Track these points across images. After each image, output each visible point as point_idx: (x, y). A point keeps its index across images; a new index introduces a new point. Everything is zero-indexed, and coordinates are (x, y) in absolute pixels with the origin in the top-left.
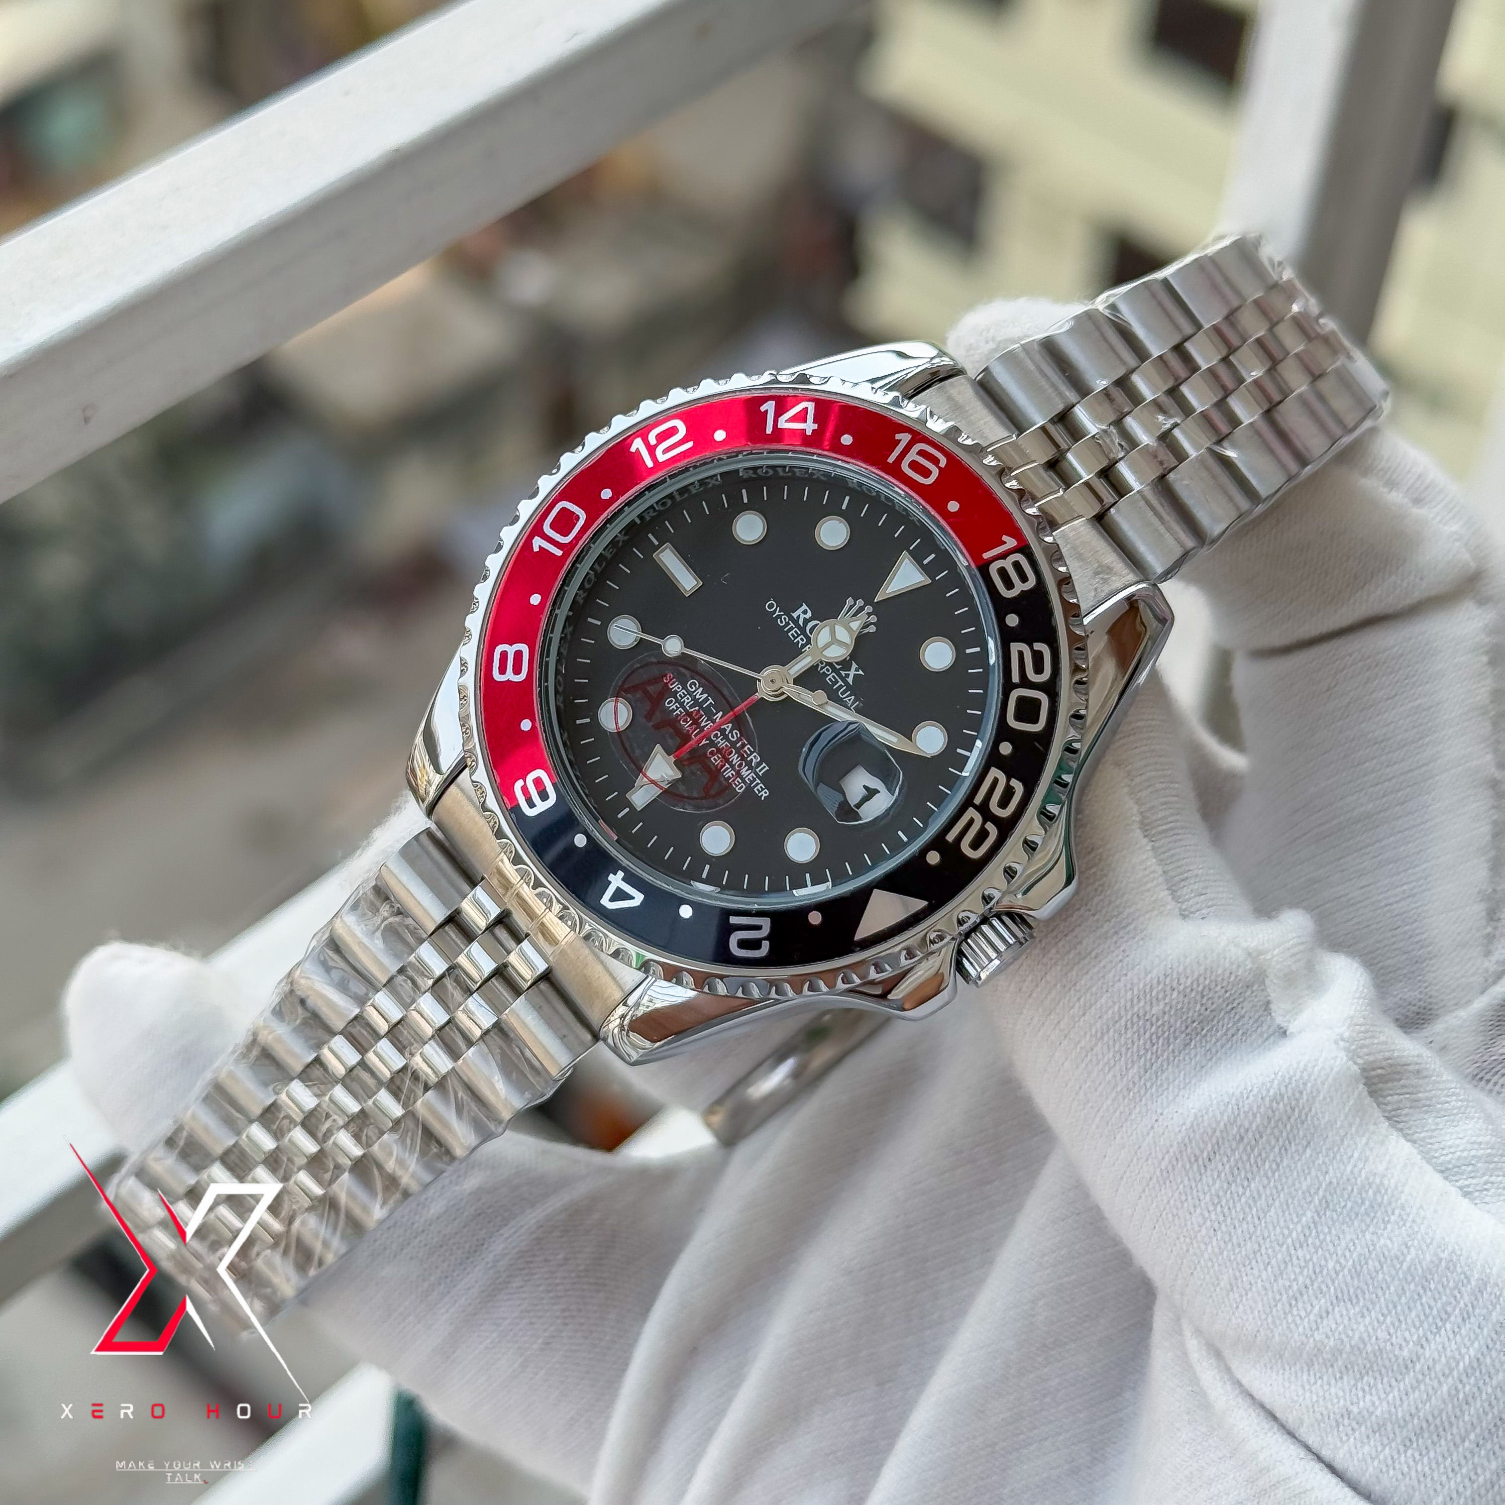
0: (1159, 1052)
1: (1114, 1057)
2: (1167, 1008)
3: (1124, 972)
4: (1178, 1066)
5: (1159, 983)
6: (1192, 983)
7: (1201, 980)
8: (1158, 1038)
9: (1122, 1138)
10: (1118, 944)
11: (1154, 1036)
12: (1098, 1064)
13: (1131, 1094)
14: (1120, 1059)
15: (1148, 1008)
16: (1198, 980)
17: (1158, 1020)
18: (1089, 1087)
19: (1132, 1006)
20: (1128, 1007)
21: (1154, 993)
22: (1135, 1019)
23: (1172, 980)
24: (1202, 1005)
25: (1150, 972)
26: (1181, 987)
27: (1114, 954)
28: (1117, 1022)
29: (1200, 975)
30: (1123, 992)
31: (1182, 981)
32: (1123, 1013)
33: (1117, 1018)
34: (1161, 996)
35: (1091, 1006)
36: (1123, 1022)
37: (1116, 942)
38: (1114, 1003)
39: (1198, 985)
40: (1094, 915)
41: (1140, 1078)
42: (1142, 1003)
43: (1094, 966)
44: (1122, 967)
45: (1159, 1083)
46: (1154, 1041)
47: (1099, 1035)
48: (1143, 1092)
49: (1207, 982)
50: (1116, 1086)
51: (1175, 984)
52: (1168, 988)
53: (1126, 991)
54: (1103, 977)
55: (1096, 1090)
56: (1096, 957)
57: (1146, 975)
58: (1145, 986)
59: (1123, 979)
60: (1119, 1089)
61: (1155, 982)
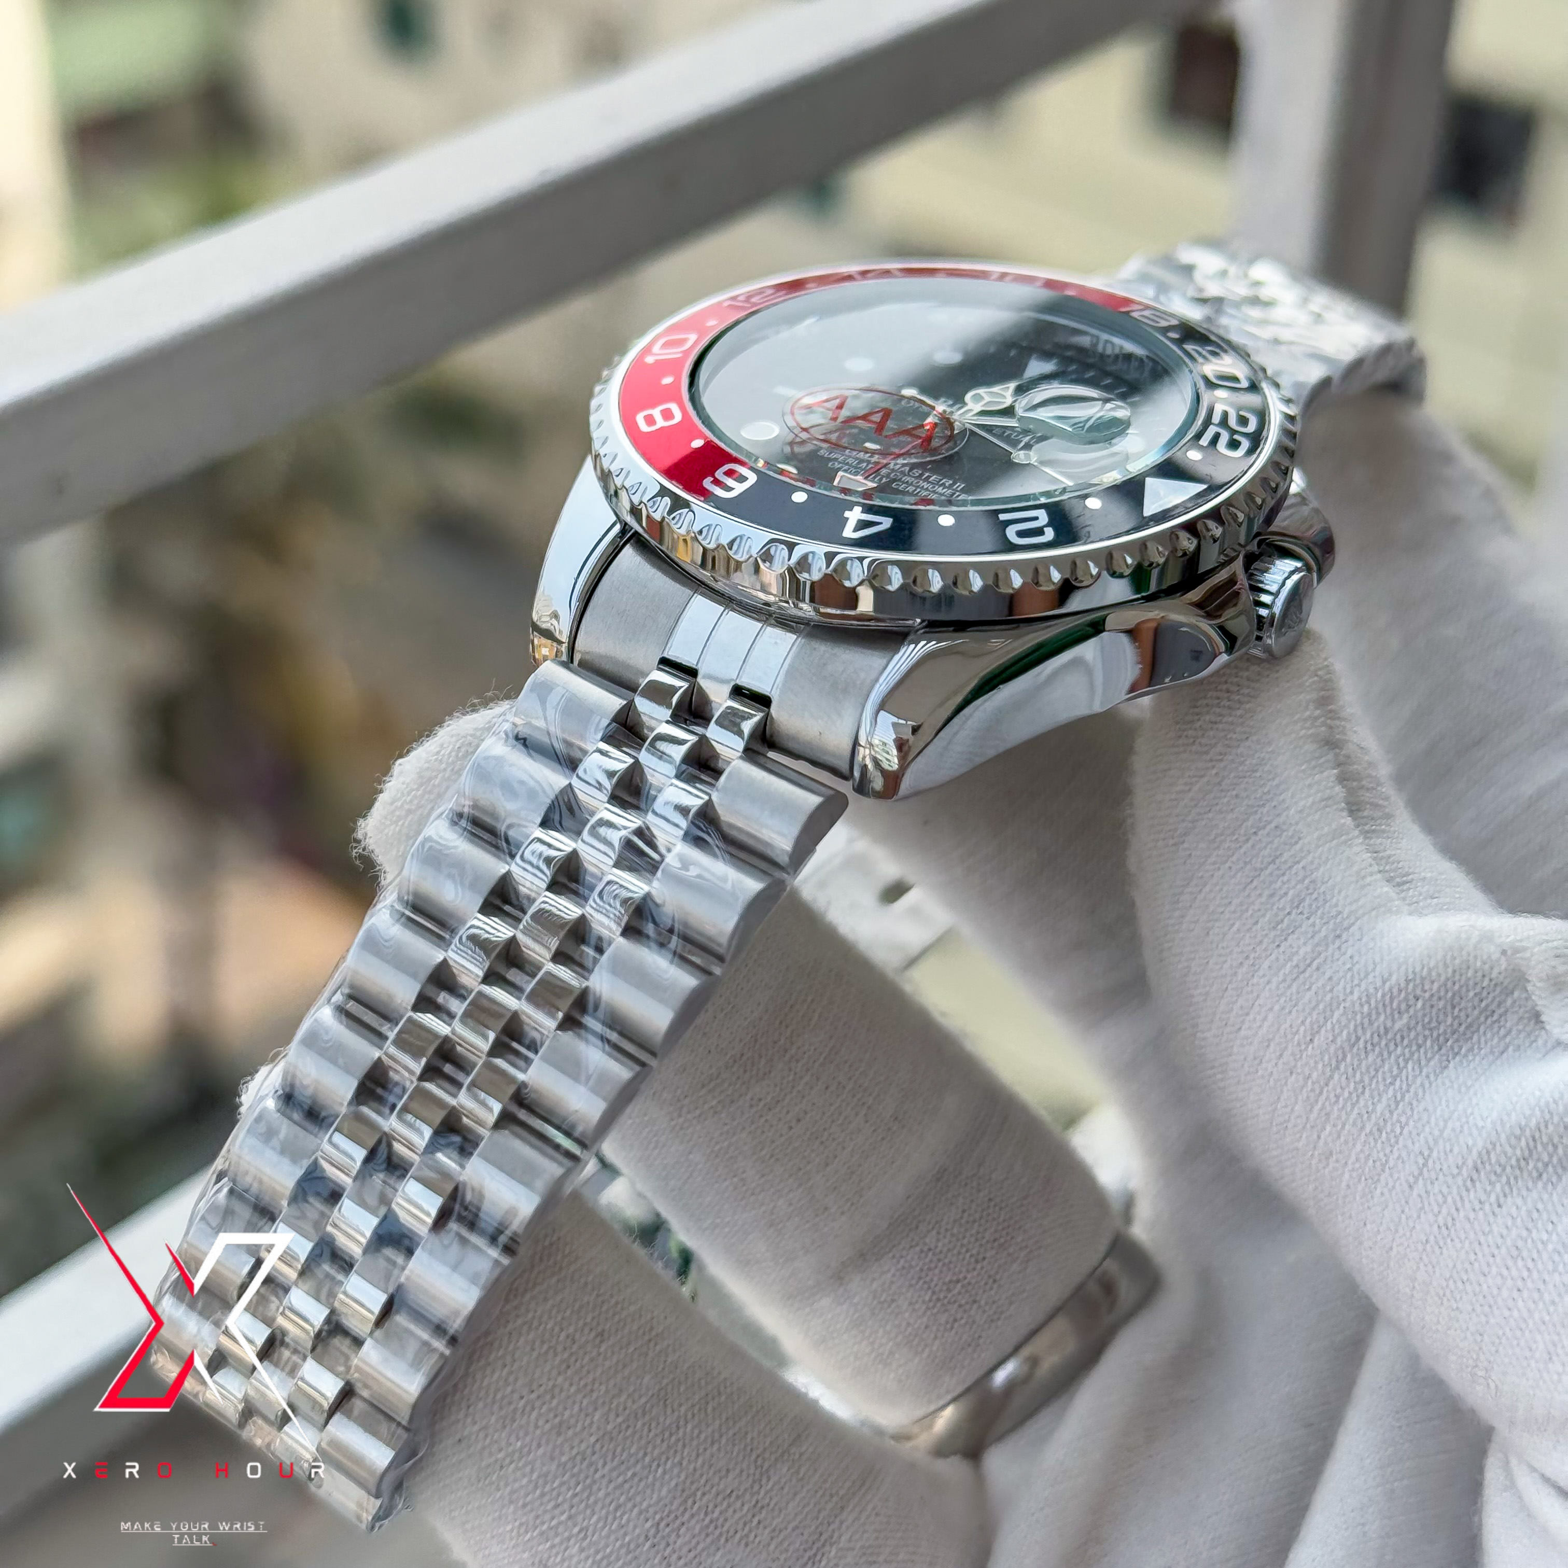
0: (1410, 1078)
1: (1356, 1089)
2: (1413, 1023)
3: (1356, 982)
4: (1437, 1093)
5: (1400, 991)
6: (1439, 991)
7: (1449, 984)
8: (1406, 1061)
9: (1382, 1194)
10: (1343, 950)
11: (1401, 1059)
12: (1337, 1102)
13: (1384, 1135)
14: (1363, 1093)
15: (1389, 1024)
16: (1445, 985)
17: (1403, 1038)
18: (1330, 1134)
19: (1371, 1023)
20: (1366, 1025)
21: (1395, 1005)
22: (1376, 1039)
23: (1415, 986)
24: (1454, 1018)
25: (1388, 980)
26: (1427, 995)
27: (1340, 962)
28: (1353, 1045)
29: (1448, 979)
30: (1357, 1008)
31: (1427, 987)
32: (1360, 1032)
33: (1353, 1039)
34: (1403, 1006)
35: (1320, 1027)
36: (1361, 1043)
37: (1339, 948)
38: (1349, 1021)
39: (1447, 991)
40: (1308, 918)
41: (1391, 1113)
42: (1382, 1018)
43: (1317, 980)
44: (1352, 976)
45: (1416, 1117)
46: (1402, 1064)
47: (1334, 1063)
48: (1398, 1130)
49: (1457, 987)
50: (1363, 1128)
51: (1418, 992)
52: (1411, 997)
53: (1362, 1005)
54: (1331, 991)
55: (1339, 1137)
56: (1318, 969)
57: (1384, 982)
58: (1383, 996)
59: (1356, 990)
60: (1368, 1130)
61: (1395, 991)
